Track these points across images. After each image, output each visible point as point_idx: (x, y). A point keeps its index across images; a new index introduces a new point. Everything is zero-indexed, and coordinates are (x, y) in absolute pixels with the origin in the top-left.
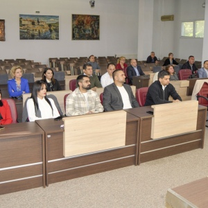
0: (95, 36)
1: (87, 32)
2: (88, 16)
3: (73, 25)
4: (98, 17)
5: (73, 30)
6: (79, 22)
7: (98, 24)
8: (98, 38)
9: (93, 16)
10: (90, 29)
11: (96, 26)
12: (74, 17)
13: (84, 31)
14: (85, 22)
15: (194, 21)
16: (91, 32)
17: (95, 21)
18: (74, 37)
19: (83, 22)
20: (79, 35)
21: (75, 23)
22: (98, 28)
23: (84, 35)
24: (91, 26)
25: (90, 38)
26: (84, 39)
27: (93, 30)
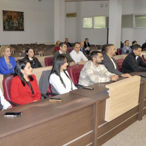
0: (21, 28)
1: (15, 25)
2: (15, 12)
3: (4, 19)
4: (22, 13)
5: (4, 23)
6: (8, 16)
7: (23, 19)
8: (23, 30)
9: (19, 12)
10: (17, 22)
11: (21, 20)
12: (4, 12)
13: (13, 24)
14: (13, 17)
15: (93, 17)
16: (17, 25)
17: (20, 16)
18: (5, 29)
19: (11, 17)
20: (9, 27)
21: (6, 17)
22: (23, 21)
23: (13, 27)
24: (17, 20)
25: (17, 29)
26: (12, 30)
27: (19, 23)
